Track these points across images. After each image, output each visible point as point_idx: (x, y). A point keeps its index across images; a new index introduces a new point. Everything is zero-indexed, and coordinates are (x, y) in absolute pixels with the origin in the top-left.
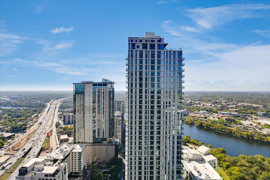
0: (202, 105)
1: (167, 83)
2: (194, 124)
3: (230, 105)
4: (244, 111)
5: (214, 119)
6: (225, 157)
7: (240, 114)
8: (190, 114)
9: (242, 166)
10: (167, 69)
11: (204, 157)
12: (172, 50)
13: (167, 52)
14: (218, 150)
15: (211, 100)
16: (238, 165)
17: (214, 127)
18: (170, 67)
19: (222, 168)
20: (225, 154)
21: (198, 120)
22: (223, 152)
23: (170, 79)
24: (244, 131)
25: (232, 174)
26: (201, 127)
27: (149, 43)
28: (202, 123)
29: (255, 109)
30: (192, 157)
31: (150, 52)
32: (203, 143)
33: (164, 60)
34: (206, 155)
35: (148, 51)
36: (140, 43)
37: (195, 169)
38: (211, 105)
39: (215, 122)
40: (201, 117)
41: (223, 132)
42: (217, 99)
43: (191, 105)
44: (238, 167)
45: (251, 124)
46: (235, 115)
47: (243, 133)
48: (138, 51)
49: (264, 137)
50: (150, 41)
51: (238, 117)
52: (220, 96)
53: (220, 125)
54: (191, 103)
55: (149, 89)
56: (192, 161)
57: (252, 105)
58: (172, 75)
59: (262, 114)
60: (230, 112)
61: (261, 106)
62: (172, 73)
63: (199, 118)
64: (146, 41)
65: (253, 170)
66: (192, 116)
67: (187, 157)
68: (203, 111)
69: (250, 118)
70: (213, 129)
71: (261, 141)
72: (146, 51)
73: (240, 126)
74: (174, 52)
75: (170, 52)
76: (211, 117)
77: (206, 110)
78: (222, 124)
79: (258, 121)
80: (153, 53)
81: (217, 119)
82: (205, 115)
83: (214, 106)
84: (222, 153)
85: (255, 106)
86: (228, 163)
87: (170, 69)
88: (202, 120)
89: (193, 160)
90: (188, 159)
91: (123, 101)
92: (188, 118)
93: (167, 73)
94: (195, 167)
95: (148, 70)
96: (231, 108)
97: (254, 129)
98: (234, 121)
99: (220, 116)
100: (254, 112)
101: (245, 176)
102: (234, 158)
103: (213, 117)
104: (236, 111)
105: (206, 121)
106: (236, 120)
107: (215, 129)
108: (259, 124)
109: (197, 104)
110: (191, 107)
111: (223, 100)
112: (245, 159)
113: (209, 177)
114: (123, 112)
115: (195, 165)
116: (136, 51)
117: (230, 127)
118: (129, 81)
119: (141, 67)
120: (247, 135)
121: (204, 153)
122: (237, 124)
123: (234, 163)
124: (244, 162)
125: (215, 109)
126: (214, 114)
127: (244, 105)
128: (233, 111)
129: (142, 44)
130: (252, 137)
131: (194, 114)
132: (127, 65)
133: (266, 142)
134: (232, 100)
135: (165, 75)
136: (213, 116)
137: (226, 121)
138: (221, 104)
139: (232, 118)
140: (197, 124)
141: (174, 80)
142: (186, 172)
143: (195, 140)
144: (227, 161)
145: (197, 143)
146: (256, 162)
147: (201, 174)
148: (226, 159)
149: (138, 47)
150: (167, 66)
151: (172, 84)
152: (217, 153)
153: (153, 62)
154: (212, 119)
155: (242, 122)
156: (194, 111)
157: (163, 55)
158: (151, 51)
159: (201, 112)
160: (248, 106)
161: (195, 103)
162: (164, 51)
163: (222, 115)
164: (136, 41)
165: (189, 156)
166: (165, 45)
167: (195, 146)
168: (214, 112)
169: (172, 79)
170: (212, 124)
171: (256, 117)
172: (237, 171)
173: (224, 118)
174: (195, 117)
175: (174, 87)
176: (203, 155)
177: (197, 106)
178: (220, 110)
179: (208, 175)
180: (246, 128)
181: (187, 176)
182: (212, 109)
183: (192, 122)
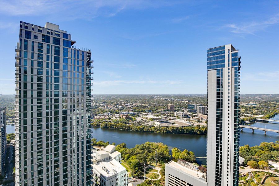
0: (106, 107)
1: (74, 85)
2: (100, 126)
3: (128, 105)
4: (137, 110)
5: (116, 119)
6: (126, 150)
7: (135, 113)
8: (96, 117)
9: (137, 154)
10: (74, 70)
11: (111, 155)
12: (81, 50)
13: (75, 50)
14: (121, 146)
15: (114, 102)
16: (134, 154)
17: (116, 126)
18: (78, 68)
19: (124, 161)
20: (126, 147)
21: (103, 121)
22: (125, 146)
23: (78, 81)
24: (138, 126)
25: (132, 163)
26: (106, 128)
27: (52, 36)
28: (106, 125)
29: (144, 107)
30: (100, 158)
31: (53, 48)
32: (108, 143)
33: (71, 59)
34: (112, 153)
35: (50, 46)
36: (39, 32)
37: (104, 168)
38: (114, 107)
39: (117, 122)
40: (106, 119)
41: (124, 129)
42: (118, 101)
43: (96, 108)
44: (135, 156)
45: (142, 120)
46: (132, 113)
47: (137, 127)
48: (36, 42)
49: (150, 128)
50: (54, 34)
51: (133, 115)
52: (121, 98)
53: (121, 124)
54: (96, 105)
55: (51, 91)
56: (100, 163)
57: (142, 105)
58: (80, 77)
59: (148, 111)
60: (128, 111)
61: (147, 105)
62: (80, 75)
63: (104, 119)
64: (48, 33)
65: (144, 155)
66: (97, 119)
67: (95, 159)
68: (107, 113)
69: (141, 115)
70: (116, 128)
71: (148, 131)
72: (48, 45)
73: (135, 122)
74: (83, 52)
75: (78, 51)
76: (114, 117)
77: (109, 112)
78: (123, 123)
79: (146, 117)
80: (57, 49)
81: (118, 119)
82: (109, 116)
83: (116, 108)
84: (123, 147)
85: (144, 105)
86: (128, 155)
87: (78, 70)
88: (106, 121)
89: (101, 161)
90: (97, 162)
91: (4, 109)
92: (93, 121)
93: (74, 74)
94: (104, 167)
95: (50, 69)
96: (129, 108)
97: (144, 123)
98: (131, 119)
99: (121, 115)
100: (143, 110)
101: (140, 161)
102: (132, 149)
103: (116, 118)
104: (132, 110)
105: (110, 121)
106: (132, 118)
107: (118, 128)
108: (147, 118)
109: (101, 107)
110: (96, 110)
111: (123, 102)
112: (139, 148)
113: (116, 172)
114: (4, 123)
115: (103, 165)
116: (33, 42)
117: (128, 124)
118: (20, 80)
119: (40, 64)
120: (140, 128)
121: (110, 151)
122: (133, 121)
123: (132, 153)
124: (139, 150)
125: (117, 110)
126: (116, 114)
127: (137, 105)
128: (130, 110)
129: (41, 35)
130: (143, 129)
131: (99, 117)
132: (16, 58)
133: (151, 131)
134: (129, 101)
135: (73, 76)
136: (115, 116)
137: (126, 119)
138: (122, 105)
139: (130, 116)
140: (102, 126)
141: (83, 82)
142: (95, 175)
143: (101, 141)
144: (127, 154)
145: (103, 144)
146: (146, 148)
147: (109, 172)
148: (127, 151)
149: (36, 37)
150: (74, 67)
151: (81, 86)
152: (120, 148)
153: (57, 59)
154: (115, 119)
155: (137, 118)
156: (99, 114)
157: (70, 53)
158: (55, 47)
159: (105, 114)
160: (140, 105)
161: (100, 106)
162: (71, 50)
163: (123, 115)
164: (33, 29)
165: (97, 159)
166: (73, 43)
167: (101, 148)
168: (116, 113)
169: (80, 81)
170: (116, 124)
171: (145, 113)
172: (135, 159)
173: (124, 117)
174: (100, 119)
175: (83, 90)
176: (109, 153)
177: (102, 109)
178: (121, 111)
179: (115, 170)
180: (139, 123)
181: (96, 179)
182: (114, 111)
183: (98, 124)
